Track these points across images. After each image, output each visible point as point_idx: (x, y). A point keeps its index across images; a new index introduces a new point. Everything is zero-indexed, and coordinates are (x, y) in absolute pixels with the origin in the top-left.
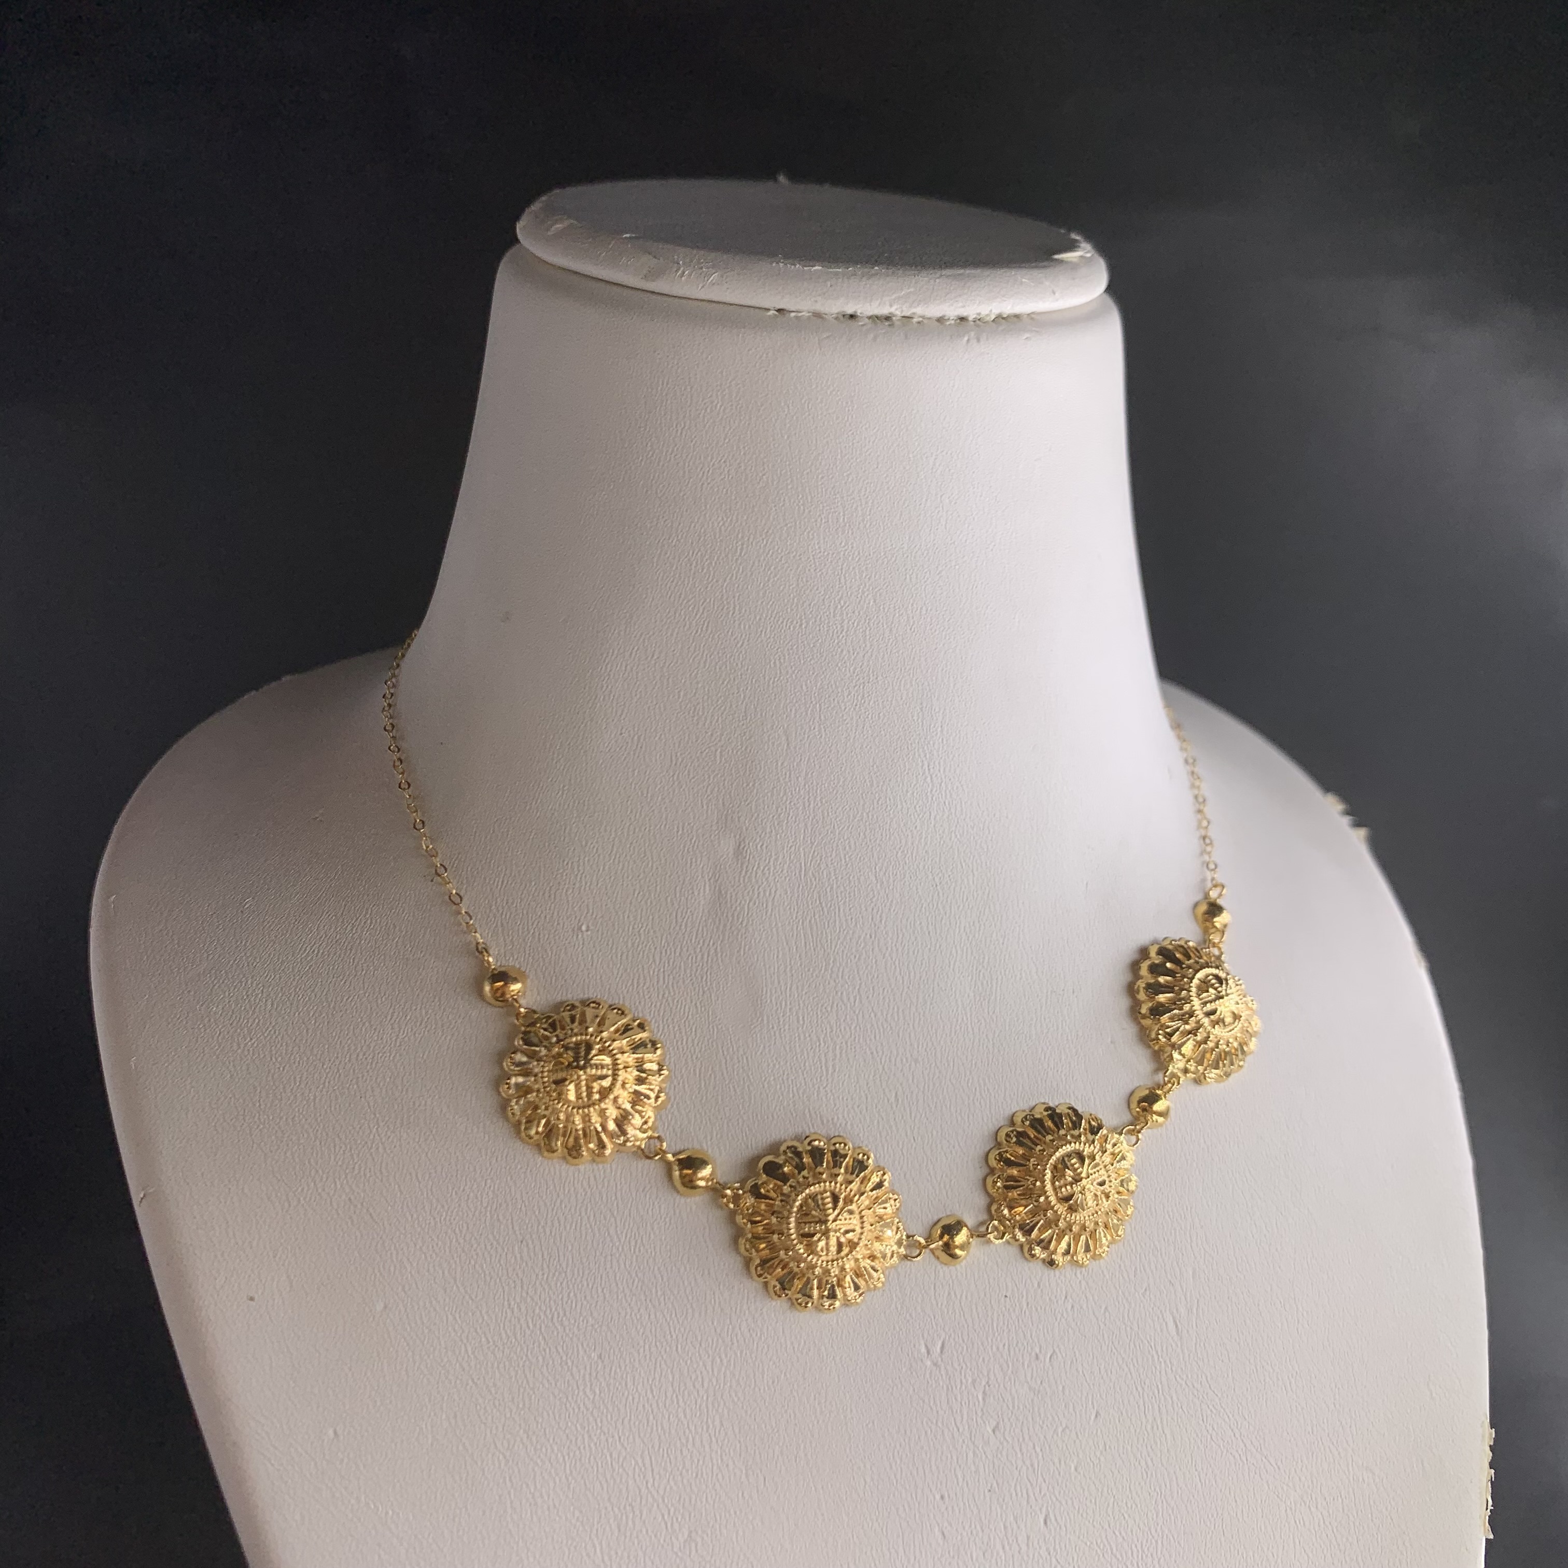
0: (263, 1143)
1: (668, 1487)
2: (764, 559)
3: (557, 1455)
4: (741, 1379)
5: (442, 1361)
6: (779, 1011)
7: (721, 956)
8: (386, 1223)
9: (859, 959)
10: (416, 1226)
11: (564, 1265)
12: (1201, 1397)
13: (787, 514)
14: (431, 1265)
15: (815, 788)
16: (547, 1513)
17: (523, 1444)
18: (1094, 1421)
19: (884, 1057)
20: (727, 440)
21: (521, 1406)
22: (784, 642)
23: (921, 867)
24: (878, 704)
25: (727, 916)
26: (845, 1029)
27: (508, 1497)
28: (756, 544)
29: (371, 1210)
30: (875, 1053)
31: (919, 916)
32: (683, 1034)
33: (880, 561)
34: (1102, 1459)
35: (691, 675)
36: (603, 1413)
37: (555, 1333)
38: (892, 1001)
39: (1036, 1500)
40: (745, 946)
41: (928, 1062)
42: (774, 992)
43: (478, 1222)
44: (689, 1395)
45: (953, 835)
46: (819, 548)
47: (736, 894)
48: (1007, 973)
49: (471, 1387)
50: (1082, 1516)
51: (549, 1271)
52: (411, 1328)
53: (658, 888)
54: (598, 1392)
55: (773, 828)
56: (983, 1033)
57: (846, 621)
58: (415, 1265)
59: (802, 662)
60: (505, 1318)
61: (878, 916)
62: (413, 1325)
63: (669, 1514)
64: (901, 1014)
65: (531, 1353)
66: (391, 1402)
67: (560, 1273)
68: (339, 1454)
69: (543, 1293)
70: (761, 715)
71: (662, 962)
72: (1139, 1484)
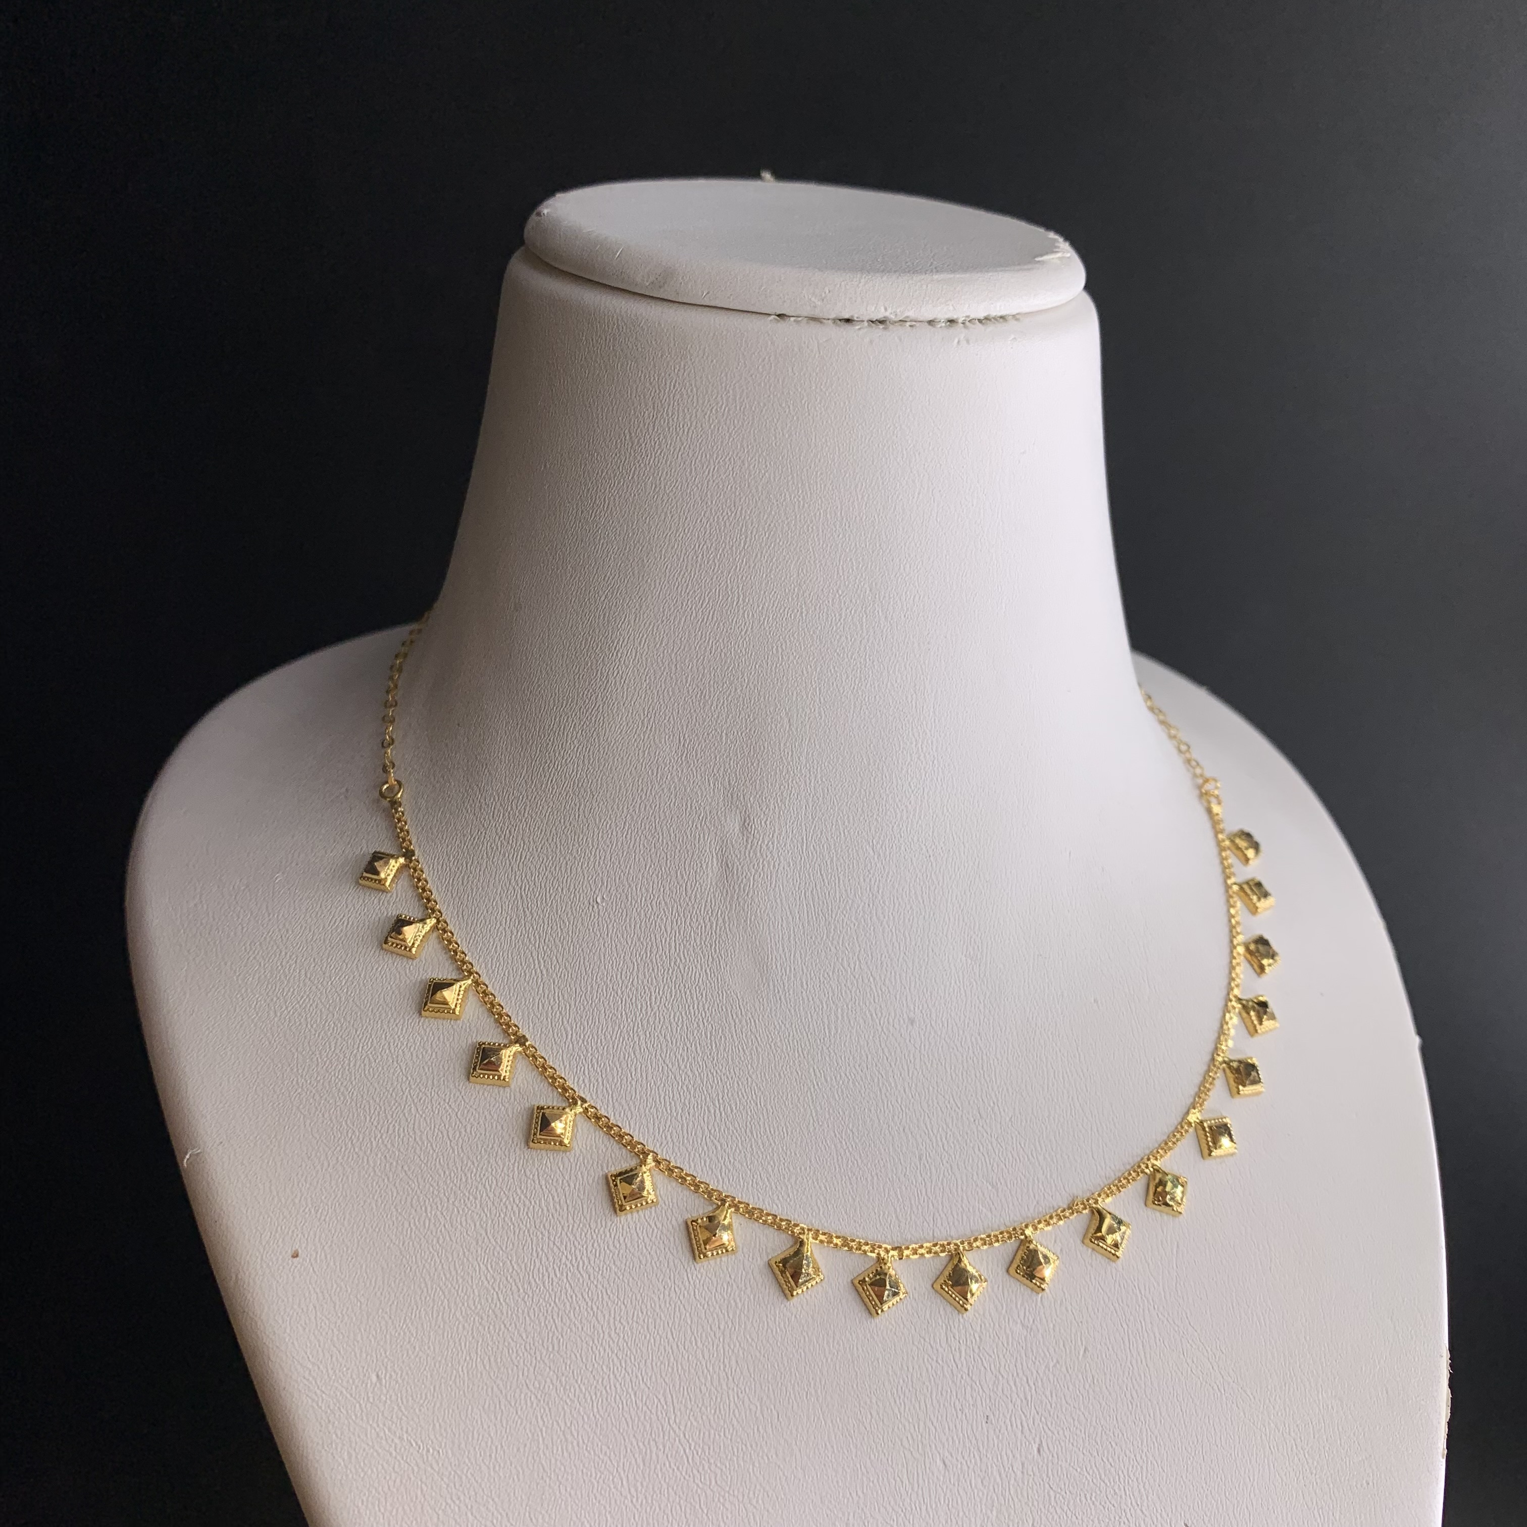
0: (301, 1106)
1: (689, 1423)
2: (767, 552)
3: (585, 1395)
4: (754, 1321)
5: (476, 1308)
6: (783, 978)
7: (729, 925)
8: (420, 1180)
9: (858, 927)
10: (448, 1182)
11: (588, 1219)
12: (1181, 1332)
13: (788, 509)
14: (464, 1218)
15: (815, 767)
16: (576, 1448)
17: (553, 1384)
18: (1083, 1356)
19: (882, 1019)
20: (731, 439)
21: (550, 1349)
22: (785, 629)
23: (915, 839)
24: (874, 688)
25: (733, 887)
26: (846, 992)
27: (540, 1434)
28: (759, 538)
29: (406, 1168)
30: (874, 1015)
31: (914, 885)
32: (695, 999)
33: (876, 552)
34: (1091, 1391)
35: (697, 661)
36: (627, 1355)
37: (581, 1281)
38: (889, 965)
39: (1030, 1430)
40: (751, 916)
41: (924, 1023)
42: (778, 958)
43: (506, 1177)
44: (707, 1337)
45: (945, 811)
46: (819, 540)
47: (742, 868)
48: (997, 937)
49: (503, 1333)
50: (1073, 1445)
51: (574, 1221)
52: (446, 1278)
53: (668, 861)
54: (622, 1336)
55: (776, 805)
56: (975, 994)
57: (844, 610)
58: (448, 1218)
59: (803, 648)
60: (535, 1266)
61: (876, 886)
62: (448, 1276)
63: (690, 1448)
64: (898, 977)
65: (559, 1300)
66: (429, 1348)
67: (584, 1225)
68: (382, 1397)
69: (569, 1244)
70: (764, 698)
71: (673, 932)
72: (1125, 1414)
